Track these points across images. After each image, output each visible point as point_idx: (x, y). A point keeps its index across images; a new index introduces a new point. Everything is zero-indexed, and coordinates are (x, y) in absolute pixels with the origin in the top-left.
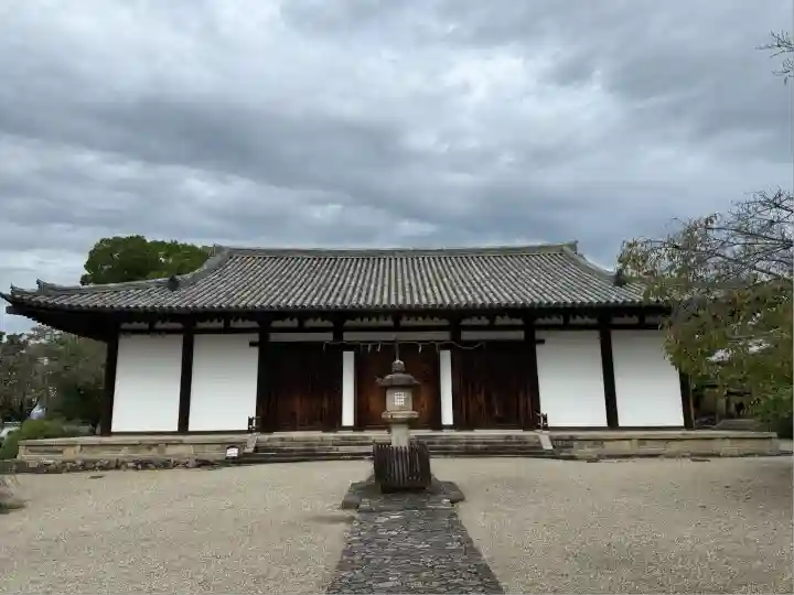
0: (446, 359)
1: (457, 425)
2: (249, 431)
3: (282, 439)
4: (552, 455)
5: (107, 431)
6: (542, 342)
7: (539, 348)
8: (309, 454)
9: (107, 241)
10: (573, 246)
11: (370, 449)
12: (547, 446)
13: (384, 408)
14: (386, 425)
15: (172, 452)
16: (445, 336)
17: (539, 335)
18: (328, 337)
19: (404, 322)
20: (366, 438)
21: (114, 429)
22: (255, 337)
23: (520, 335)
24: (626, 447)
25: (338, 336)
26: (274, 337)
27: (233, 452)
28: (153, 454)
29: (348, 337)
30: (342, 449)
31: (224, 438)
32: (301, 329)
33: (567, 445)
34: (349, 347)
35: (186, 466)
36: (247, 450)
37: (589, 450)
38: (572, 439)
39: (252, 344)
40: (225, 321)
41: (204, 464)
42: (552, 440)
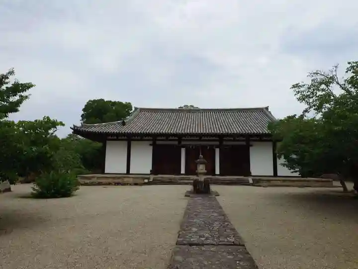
0: (217, 151)
1: (221, 174)
2: (151, 174)
3: (162, 177)
4: (252, 185)
5: (103, 172)
6: (251, 146)
7: (251, 148)
8: (170, 182)
9: (91, 101)
10: (267, 108)
11: (192, 181)
12: (251, 181)
13: (197, 169)
14: (197, 174)
15: (126, 180)
16: (218, 143)
17: (251, 143)
18: (176, 143)
19: (203, 138)
20: (189, 178)
21: (105, 172)
22: (151, 142)
23: (244, 143)
24: (279, 183)
25: (180, 143)
26: (158, 143)
27: (146, 181)
28: (120, 181)
29: (183, 143)
30: (182, 181)
31: (143, 176)
32: (167, 140)
33: (258, 181)
34: (183, 147)
35: (130, 185)
36: (150, 181)
37: (265, 184)
38: (260, 180)
39: (150, 145)
40: (141, 137)
41: (136, 184)
42: (253, 180)
